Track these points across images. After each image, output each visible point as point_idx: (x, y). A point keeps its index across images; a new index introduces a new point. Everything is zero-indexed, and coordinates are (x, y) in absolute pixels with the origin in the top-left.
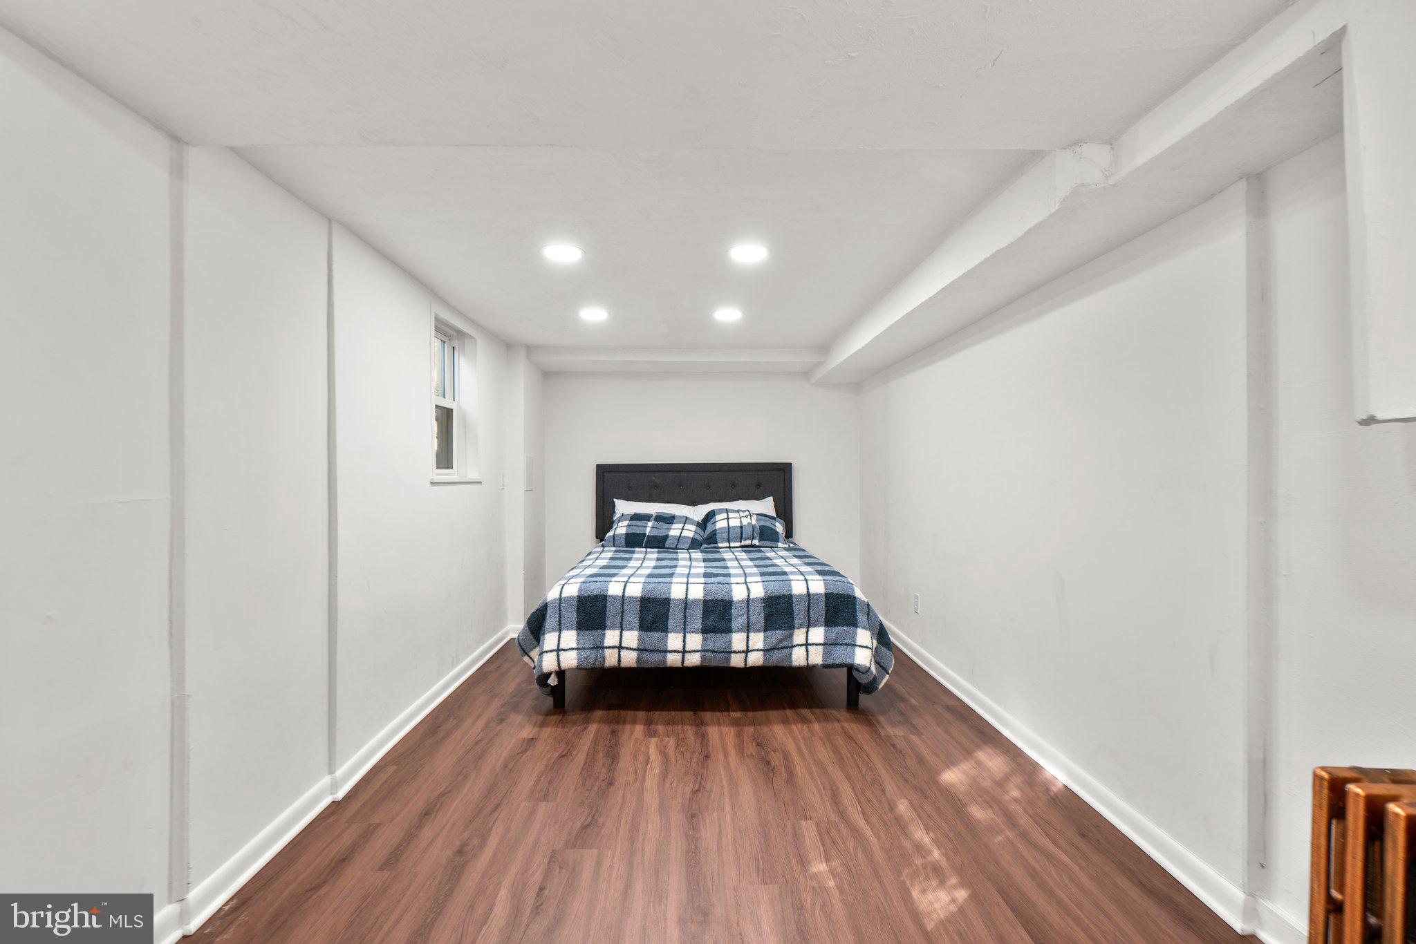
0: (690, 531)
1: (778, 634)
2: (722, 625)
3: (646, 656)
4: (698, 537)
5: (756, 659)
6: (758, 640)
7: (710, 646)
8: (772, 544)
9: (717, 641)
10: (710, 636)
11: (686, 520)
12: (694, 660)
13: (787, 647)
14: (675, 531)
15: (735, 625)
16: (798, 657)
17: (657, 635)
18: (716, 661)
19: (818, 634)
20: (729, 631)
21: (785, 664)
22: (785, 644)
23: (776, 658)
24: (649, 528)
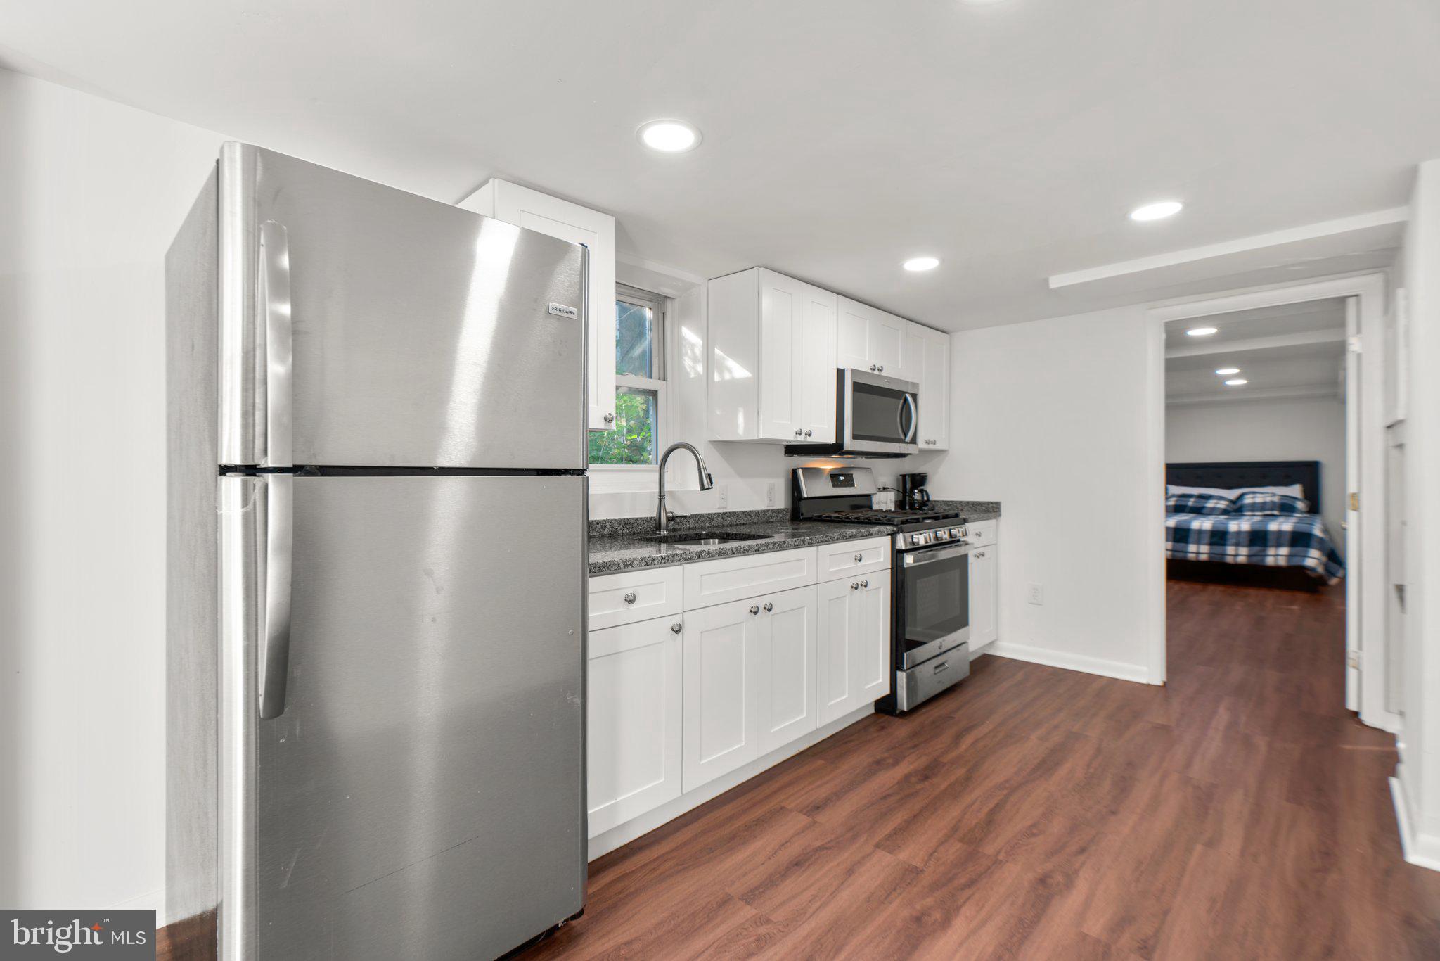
0: (1222, 505)
1: (1256, 549)
2: (1221, 542)
3: (1177, 554)
4: (1229, 509)
5: (1241, 559)
6: (1244, 551)
7: (1214, 551)
8: (1289, 514)
9: (1217, 549)
10: (1214, 547)
11: (1221, 498)
12: (1204, 557)
13: (1261, 556)
14: (1211, 504)
15: (1229, 542)
16: (1270, 561)
17: (1182, 545)
18: (1217, 558)
19: (1284, 551)
20: (1224, 545)
21: (1260, 564)
22: (1260, 554)
23: (1255, 560)
24: (1191, 502)
